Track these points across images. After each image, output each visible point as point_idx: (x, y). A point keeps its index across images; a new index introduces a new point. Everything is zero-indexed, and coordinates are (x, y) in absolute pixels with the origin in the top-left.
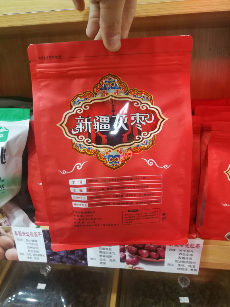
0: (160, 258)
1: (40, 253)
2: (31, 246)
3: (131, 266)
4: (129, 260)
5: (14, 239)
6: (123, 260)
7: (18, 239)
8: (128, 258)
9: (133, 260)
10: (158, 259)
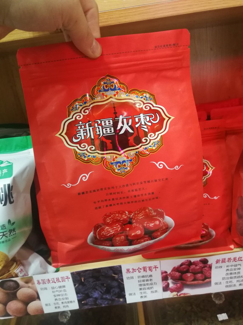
0: (206, 279)
1: (70, 300)
2: (58, 294)
3: (175, 293)
4: (173, 287)
5: (37, 290)
6: (166, 289)
7: (42, 289)
8: (171, 285)
9: (177, 286)
10: (203, 280)
